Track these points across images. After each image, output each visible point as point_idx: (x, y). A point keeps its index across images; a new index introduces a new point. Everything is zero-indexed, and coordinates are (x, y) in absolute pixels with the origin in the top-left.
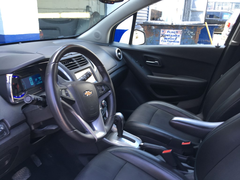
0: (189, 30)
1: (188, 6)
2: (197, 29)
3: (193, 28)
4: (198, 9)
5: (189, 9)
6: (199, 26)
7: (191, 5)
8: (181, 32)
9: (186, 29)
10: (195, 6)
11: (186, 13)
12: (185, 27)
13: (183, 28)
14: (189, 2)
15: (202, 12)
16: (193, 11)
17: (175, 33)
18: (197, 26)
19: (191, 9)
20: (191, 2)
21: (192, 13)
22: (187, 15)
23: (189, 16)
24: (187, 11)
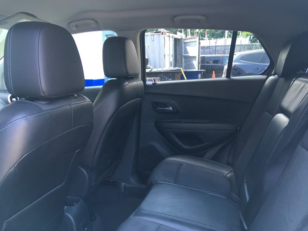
0: (167, 77)
1: (180, 52)
2: (175, 75)
3: (170, 74)
4: (191, 54)
5: (182, 55)
6: (177, 72)
7: (183, 50)
8: (159, 79)
9: (163, 76)
10: (187, 51)
11: (179, 60)
12: (162, 73)
13: (160, 75)
14: (180, 48)
15: (195, 57)
16: (185, 57)
17: (152, 81)
18: (175, 72)
19: (183, 54)
20: (182, 48)
21: (184, 59)
22: (180, 61)
23: (182, 63)
24: (179, 57)
